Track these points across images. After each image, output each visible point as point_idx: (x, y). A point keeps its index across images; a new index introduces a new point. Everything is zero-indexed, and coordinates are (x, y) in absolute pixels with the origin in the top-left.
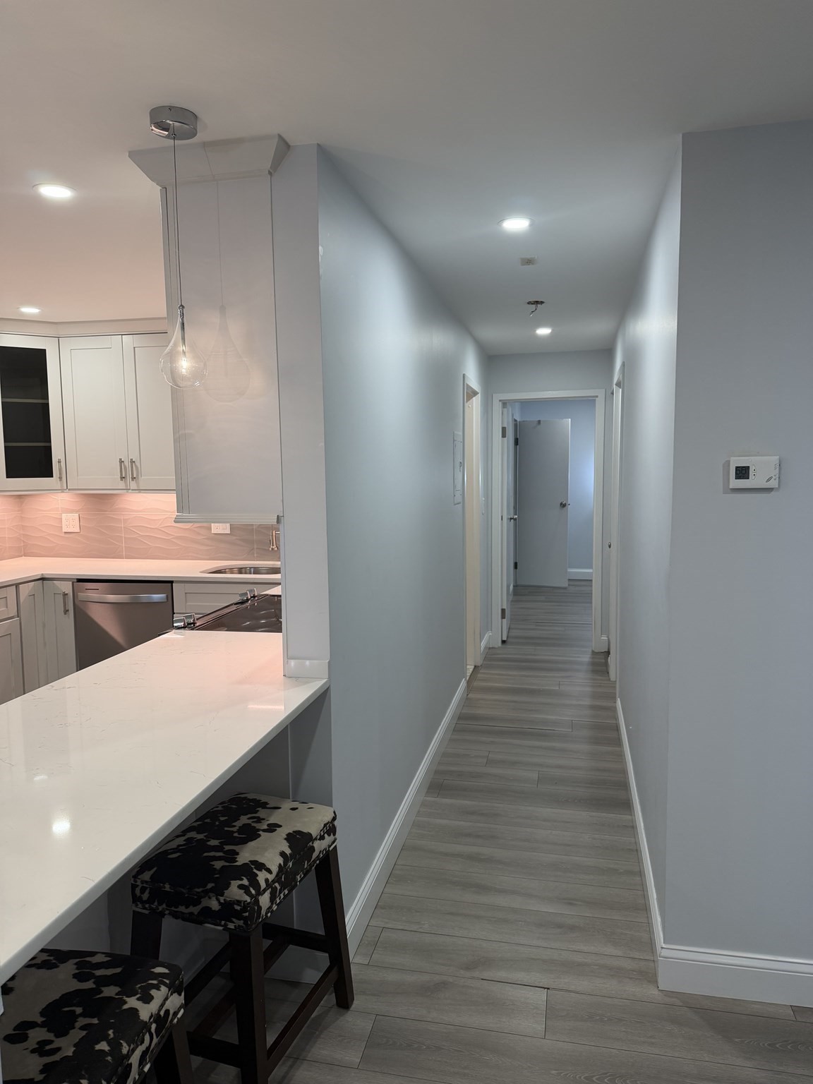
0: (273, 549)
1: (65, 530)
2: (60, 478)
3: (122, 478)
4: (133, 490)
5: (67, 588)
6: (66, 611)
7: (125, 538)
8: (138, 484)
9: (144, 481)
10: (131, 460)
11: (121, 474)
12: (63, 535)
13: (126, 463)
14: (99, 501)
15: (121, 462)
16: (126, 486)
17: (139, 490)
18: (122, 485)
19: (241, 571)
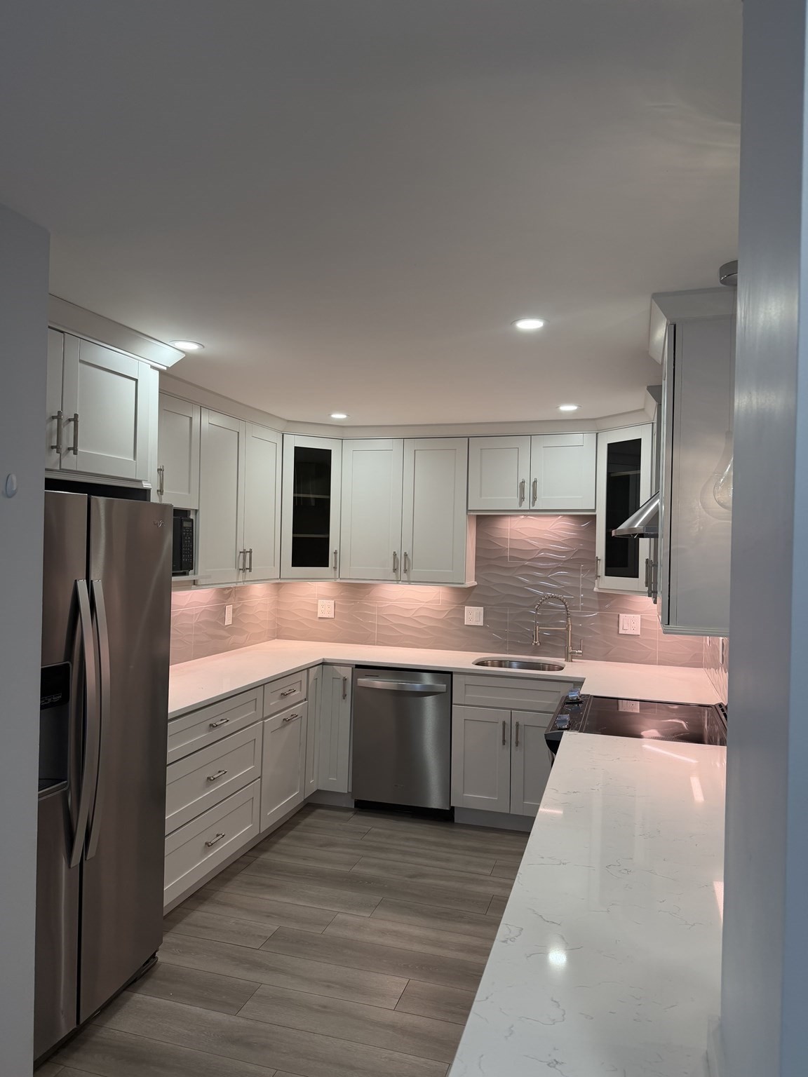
0: (535, 644)
1: (320, 615)
2: (335, 568)
3: (395, 570)
4: (403, 581)
5: (347, 673)
6: (344, 696)
7: (378, 625)
8: (409, 577)
9: (415, 572)
10: (405, 553)
11: (394, 567)
12: (318, 620)
13: (399, 556)
14: (356, 591)
15: (395, 554)
16: (397, 577)
17: (409, 582)
18: (393, 576)
19: (501, 663)
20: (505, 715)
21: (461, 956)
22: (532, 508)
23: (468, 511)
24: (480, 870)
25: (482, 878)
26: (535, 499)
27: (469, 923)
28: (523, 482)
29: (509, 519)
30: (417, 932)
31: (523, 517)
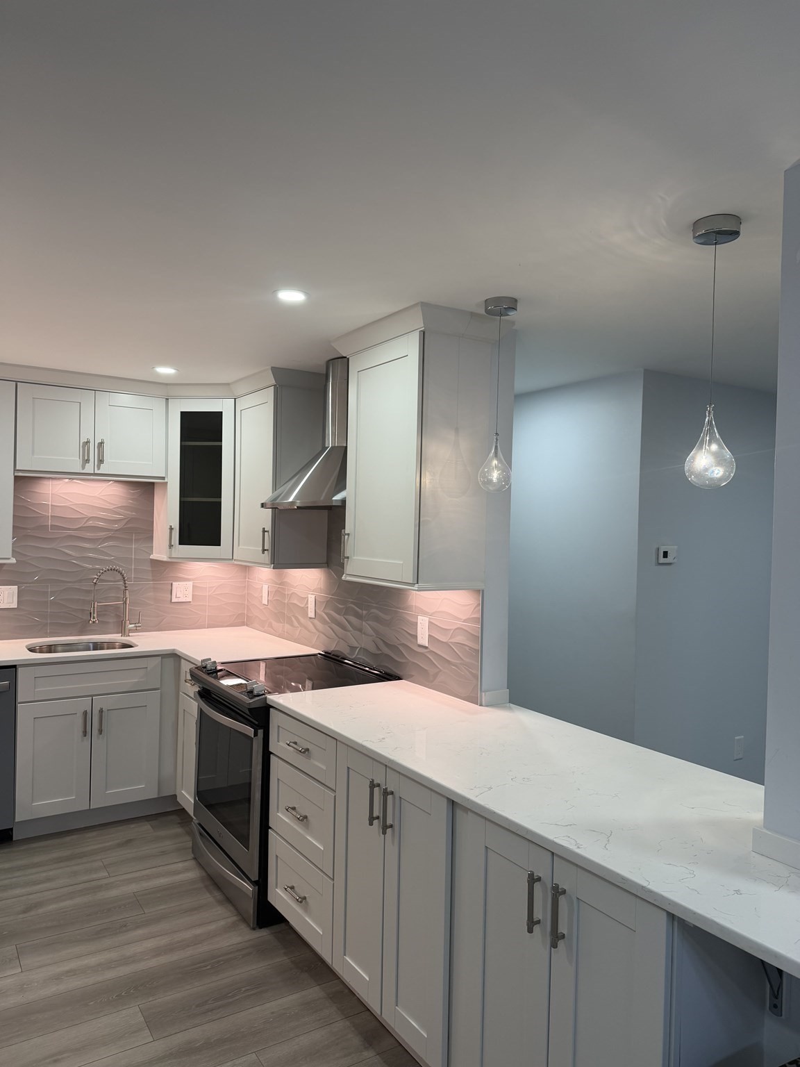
0: (94, 622)
20: (85, 704)
21: (163, 960)
22: (96, 472)
23: (15, 470)
24: (94, 876)
25: (106, 881)
26: (101, 461)
27: (137, 927)
28: (88, 442)
29: (50, 482)
30: (92, 961)
31: (67, 480)
